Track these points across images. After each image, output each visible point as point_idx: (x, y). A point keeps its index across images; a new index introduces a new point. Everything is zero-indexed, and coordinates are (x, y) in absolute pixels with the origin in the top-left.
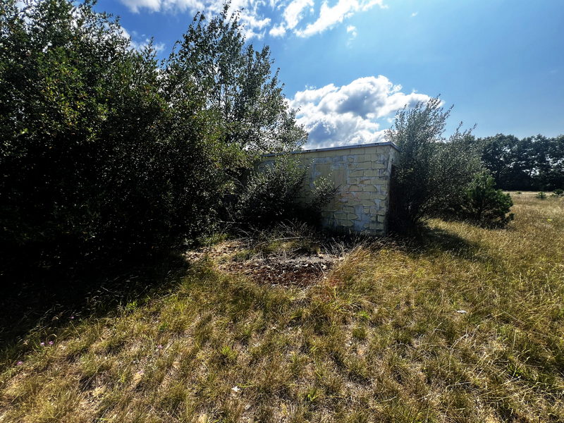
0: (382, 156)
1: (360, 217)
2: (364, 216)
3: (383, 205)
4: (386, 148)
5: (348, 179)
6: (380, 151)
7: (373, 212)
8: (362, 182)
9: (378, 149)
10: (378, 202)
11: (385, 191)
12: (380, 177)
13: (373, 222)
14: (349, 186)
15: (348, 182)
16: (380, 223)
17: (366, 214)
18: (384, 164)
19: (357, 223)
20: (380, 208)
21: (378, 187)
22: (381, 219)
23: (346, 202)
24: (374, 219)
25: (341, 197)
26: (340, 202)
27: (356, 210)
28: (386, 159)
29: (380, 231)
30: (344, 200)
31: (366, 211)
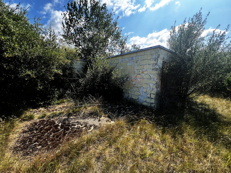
0: (154, 55)
1: (141, 94)
2: (143, 93)
3: (154, 87)
4: (156, 50)
5: (136, 71)
6: (153, 52)
7: (149, 92)
8: (143, 72)
9: (152, 50)
10: (151, 85)
11: (156, 78)
12: (153, 69)
13: (148, 98)
14: (136, 75)
15: (136, 72)
16: (152, 98)
17: (145, 92)
18: (155, 60)
19: (140, 97)
20: (153, 89)
21: (152, 76)
22: (153, 96)
23: (135, 84)
24: (149, 96)
25: (132, 81)
26: (132, 84)
27: (140, 89)
28: (157, 57)
29: (153, 103)
30: (134, 83)
31: (145, 90)
